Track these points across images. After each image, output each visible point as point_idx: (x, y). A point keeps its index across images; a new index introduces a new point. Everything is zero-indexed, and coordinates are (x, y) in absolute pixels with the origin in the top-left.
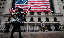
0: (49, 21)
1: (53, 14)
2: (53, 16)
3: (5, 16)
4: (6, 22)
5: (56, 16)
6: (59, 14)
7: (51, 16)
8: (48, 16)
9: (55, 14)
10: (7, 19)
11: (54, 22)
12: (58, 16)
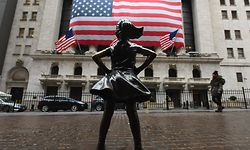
0: (178, 76)
1: (192, 55)
2: (191, 62)
3: (40, 59)
4: (43, 78)
5: (201, 62)
6: (209, 55)
7: (185, 62)
8: (177, 62)
9: (198, 55)
10: (46, 69)
11: (192, 82)
12: (205, 63)
